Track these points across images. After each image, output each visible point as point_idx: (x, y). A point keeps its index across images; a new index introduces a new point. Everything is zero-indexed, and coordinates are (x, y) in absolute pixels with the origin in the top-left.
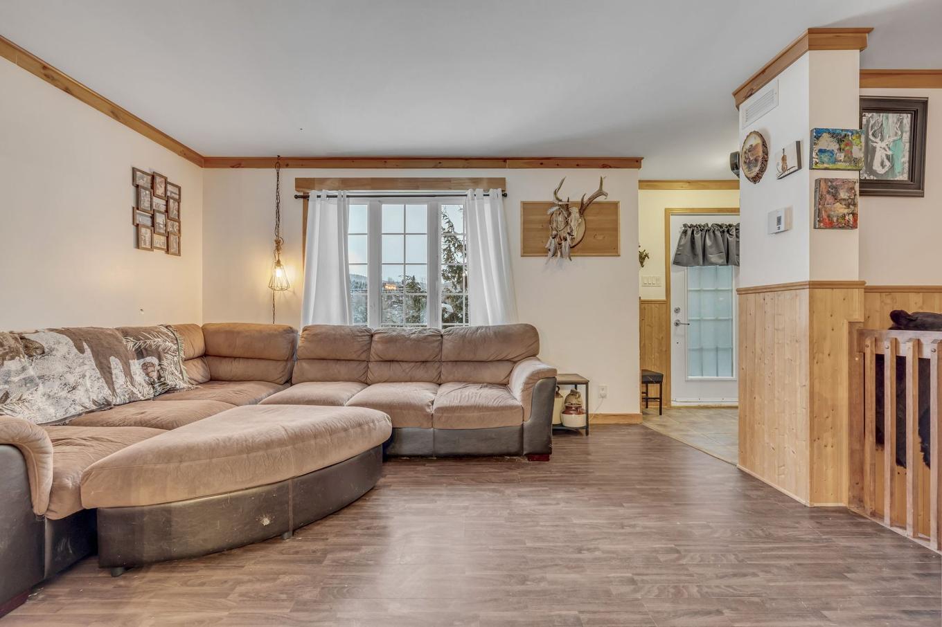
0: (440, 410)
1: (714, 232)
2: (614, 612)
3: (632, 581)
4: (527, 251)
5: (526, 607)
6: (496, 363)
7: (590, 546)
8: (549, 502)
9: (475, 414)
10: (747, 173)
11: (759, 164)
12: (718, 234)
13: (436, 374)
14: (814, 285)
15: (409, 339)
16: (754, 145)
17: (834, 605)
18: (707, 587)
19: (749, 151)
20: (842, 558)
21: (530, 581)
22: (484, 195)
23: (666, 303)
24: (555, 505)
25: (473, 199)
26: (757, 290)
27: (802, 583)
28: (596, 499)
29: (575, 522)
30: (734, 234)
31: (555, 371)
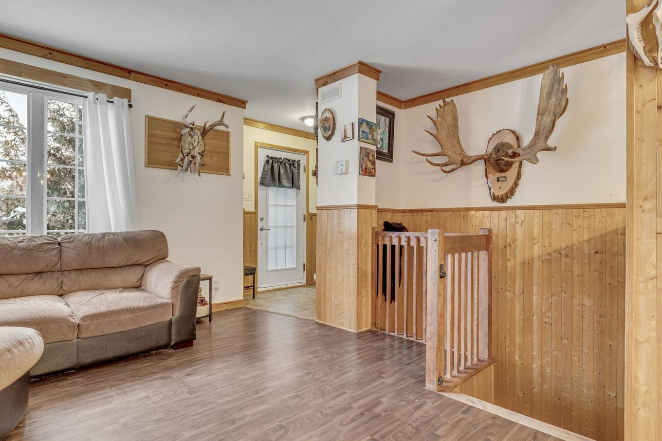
0: (85, 318)
1: (285, 164)
2: (297, 414)
3: (297, 396)
4: (152, 162)
5: (246, 434)
6: (127, 268)
7: (261, 388)
8: (215, 372)
9: (127, 316)
10: (324, 134)
11: (331, 130)
12: (287, 165)
13: (56, 285)
14: (360, 207)
15: (16, 248)
16: (328, 117)
17: (384, 371)
18: (334, 384)
19: (325, 120)
20: (379, 352)
21: (237, 420)
22: (108, 101)
23: (255, 213)
24: (220, 372)
25: (95, 103)
26: (328, 208)
27: (369, 367)
28: (246, 361)
29: (241, 378)
30: (297, 167)
31: (199, 269)
